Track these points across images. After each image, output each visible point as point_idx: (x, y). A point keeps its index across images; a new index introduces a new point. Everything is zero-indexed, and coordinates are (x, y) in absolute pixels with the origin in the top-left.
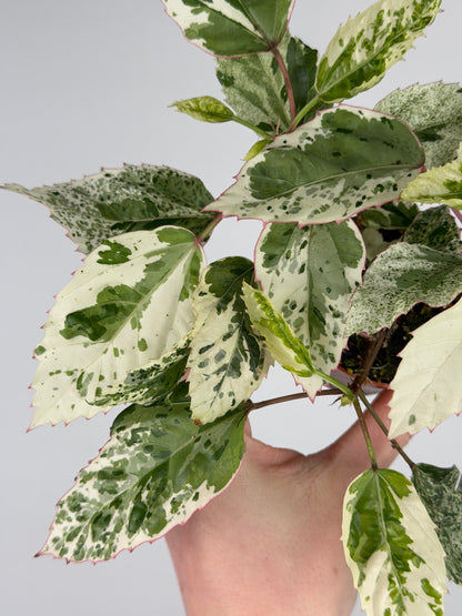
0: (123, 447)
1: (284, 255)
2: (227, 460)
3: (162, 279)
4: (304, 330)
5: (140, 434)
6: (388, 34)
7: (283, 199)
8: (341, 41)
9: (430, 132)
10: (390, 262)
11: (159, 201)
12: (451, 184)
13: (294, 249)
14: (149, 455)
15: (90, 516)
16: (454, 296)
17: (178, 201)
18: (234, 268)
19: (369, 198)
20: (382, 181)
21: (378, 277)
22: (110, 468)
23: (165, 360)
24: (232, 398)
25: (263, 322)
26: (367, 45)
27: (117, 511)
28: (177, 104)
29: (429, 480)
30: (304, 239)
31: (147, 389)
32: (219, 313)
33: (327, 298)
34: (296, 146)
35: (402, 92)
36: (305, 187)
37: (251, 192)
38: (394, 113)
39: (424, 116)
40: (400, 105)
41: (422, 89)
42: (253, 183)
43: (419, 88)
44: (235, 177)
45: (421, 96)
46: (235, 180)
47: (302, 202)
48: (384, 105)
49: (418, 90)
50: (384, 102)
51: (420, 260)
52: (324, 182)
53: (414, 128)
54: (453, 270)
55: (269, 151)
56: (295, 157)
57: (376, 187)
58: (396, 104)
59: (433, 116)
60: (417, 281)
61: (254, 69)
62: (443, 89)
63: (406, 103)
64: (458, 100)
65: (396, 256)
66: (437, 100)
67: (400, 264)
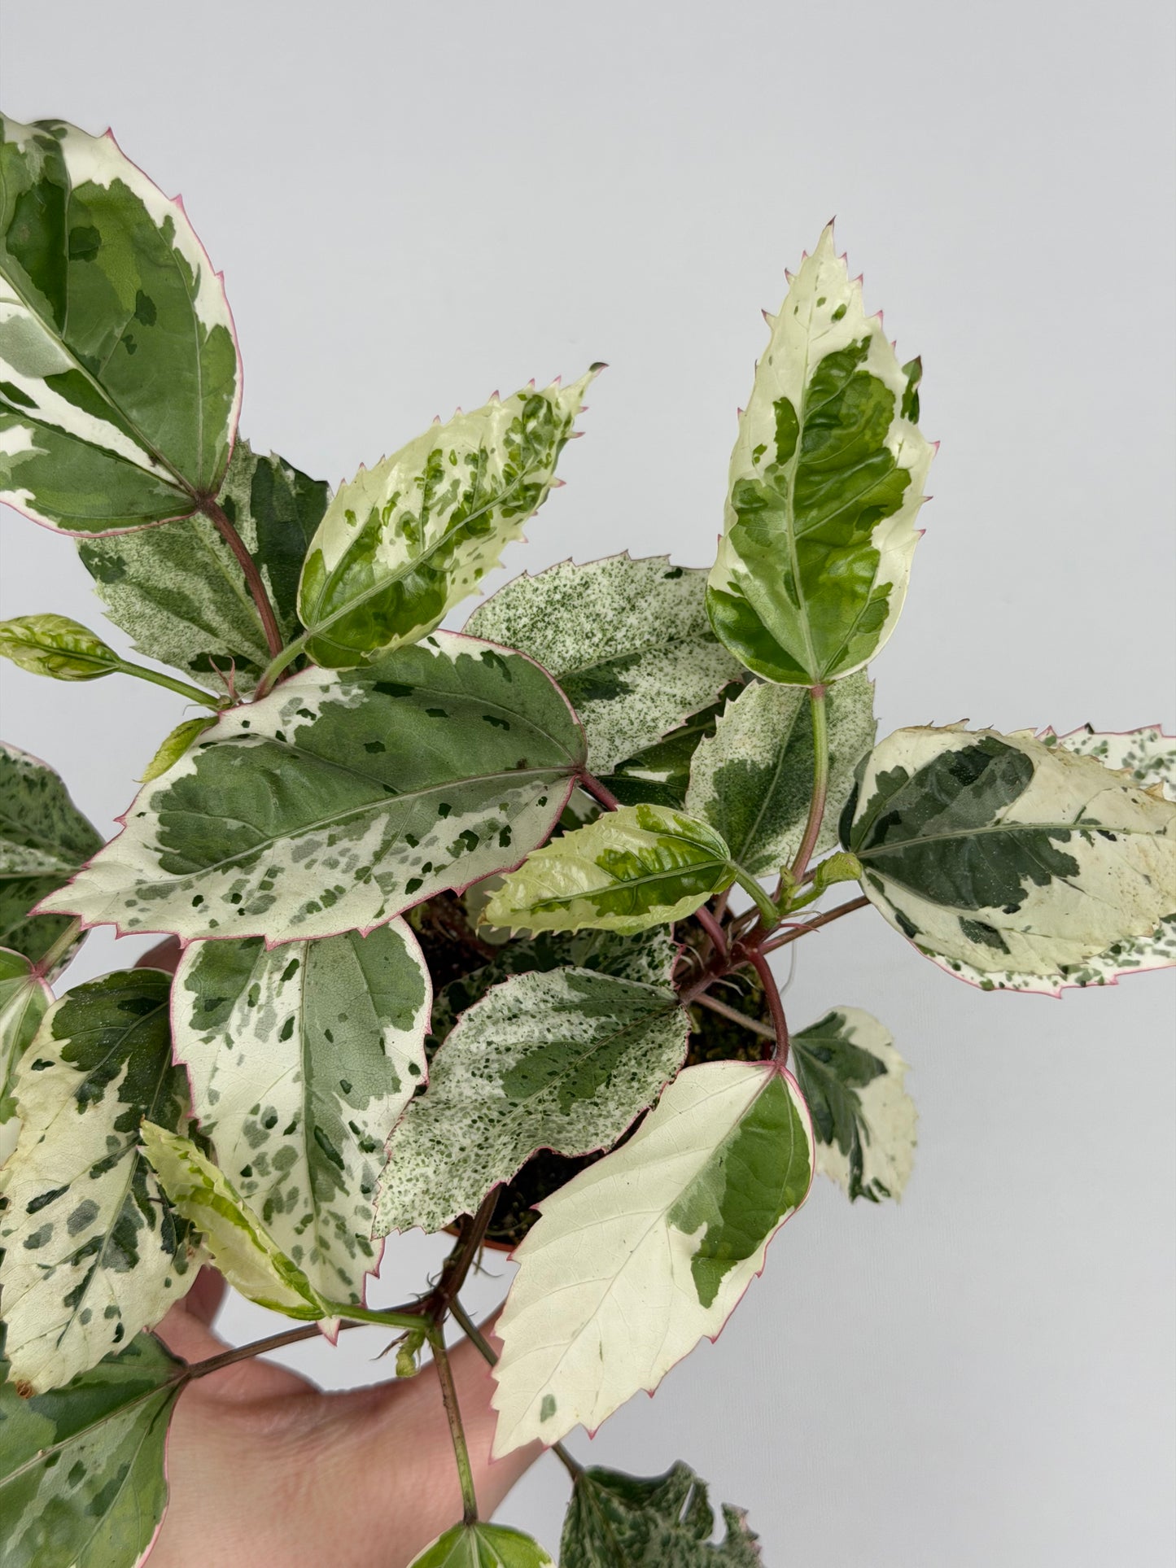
1: (244, 996)
4: (299, 1178)
6: (455, 506)
7: (235, 874)
8: (350, 514)
9: (601, 676)
10: (490, 1031)
13: (266, 980)
16: (630, 1121)
19: (441, 868)
20: (472, 820)
26: (409, 529)
29: (616, 1503)
30: (292, 955)
32: (82, 1109)
33: (344, 1104)
34: (273, 735)
35: (532, 580)
36: (292, 838)
37: (159, 856)
38: (515, 633)
39: (588, 637)
40: (529, 611)
41: (579, 574)
42: (167, 829)
43: (573, 571)
44: (119, 819)
45: (580, 589)
46: (119, 826)
47: (280, 880)
48: (490, 616)
49: (572, 577)
50: (488, 607)
51: (564, 1016)
52: (338, 823)
53: (564, 667)
54: (641, 1037)
55: (203, 751)
56: (268, 766)
57: (457, 837)
58: (521, 611)
59: (609, 636)
60: (553, 1074)
61: (174, 536)
62: (631, 573)
63: (542, 606)
64: (670, 597)
65: (506, 1012)
66: (617, 597)
67: (515, 1033)
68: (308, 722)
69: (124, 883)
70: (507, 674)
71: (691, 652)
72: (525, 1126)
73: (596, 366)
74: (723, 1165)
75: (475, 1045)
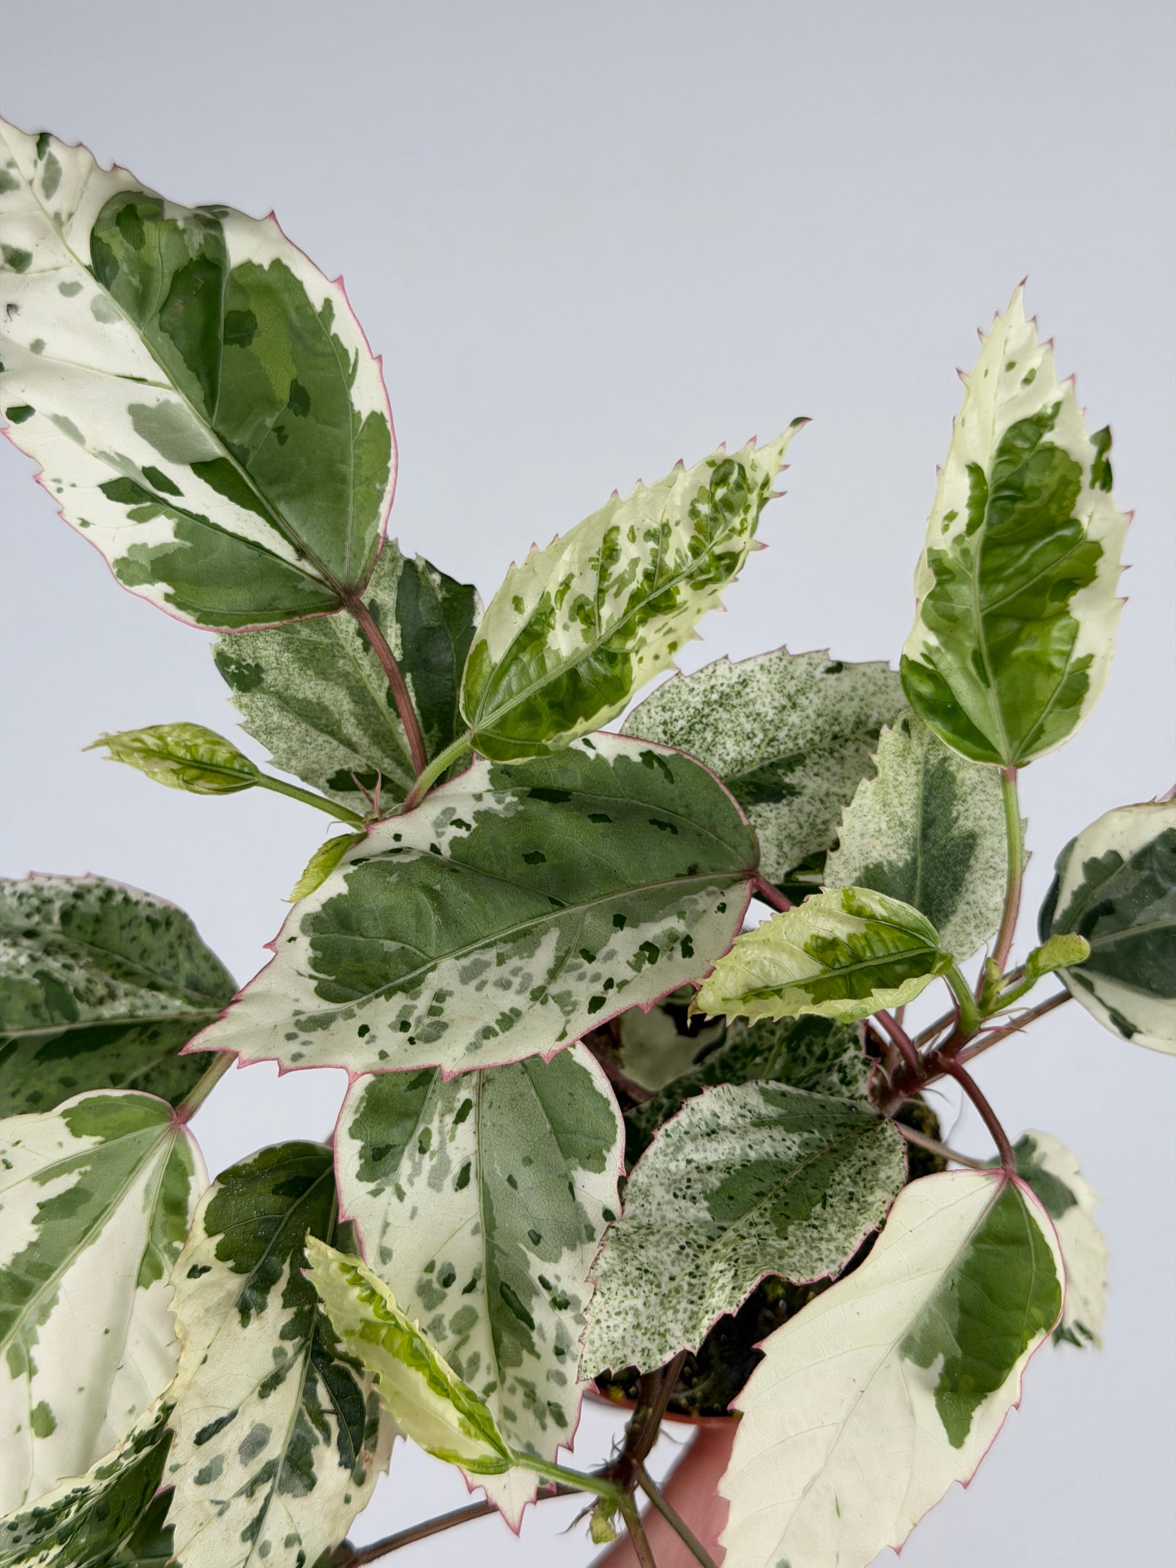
1: (414, 1143)
3: (86, 1235)
4: (480, 1340)
6: (633, 586)
7: (400, 1000)
8: (517, 603)
9: (765, 778)
10: (689, 1150)
11: (79, 976)
12: (823, 948)
13: (437, 1123)
16: (856, 1243)
17: (129, 975)
18: (282, 1177)
19: (623, 984)
20: (653, 931)
21: (659, 1193)
23: (101, 1474)
24: (295, 1551)
25: (368, 1331)
26: (585, 613)
28: (107, 741)
30: (464, 1094)
31: (56, 1550)
32: (245, 1320)
33: (532, 1257)
34: (427, 848)
35: (687, 680)
36: (457, 958)
37: (314, 983)
38: (672, 737)
39: (749, 738)
40: (686, 713)
41: (737, 672)
42: (319, 954)
43: (730, 669)
44: (269, 946)
45: (738, 688)
46: (270, 954)
47: (450, 1006)
48: (645, 719)
49: (728, 675)
50: (643, 710)
51: (764, 1133)
52: (505, 940)
53: (726, 771)
54: (850, 1154)
55: (355, 868)
56: (426, 881)
57: (636, 950)
58: (677, 713)
59: (770, 736)
60: (760, 1195)
61: (314, 643)
62: (791, 669)
63: (700, 707)
64: (831, 692)
65: (703, 1127)
66: (777, 695)
67: (715, 1150)
68: (463, 833)
69: (281, 1015)
70: (669, 775)
71: (857, 750)
72: (741, 1252)
73: (798, 421)
74: (955, 1289)
75: (675, 1163)
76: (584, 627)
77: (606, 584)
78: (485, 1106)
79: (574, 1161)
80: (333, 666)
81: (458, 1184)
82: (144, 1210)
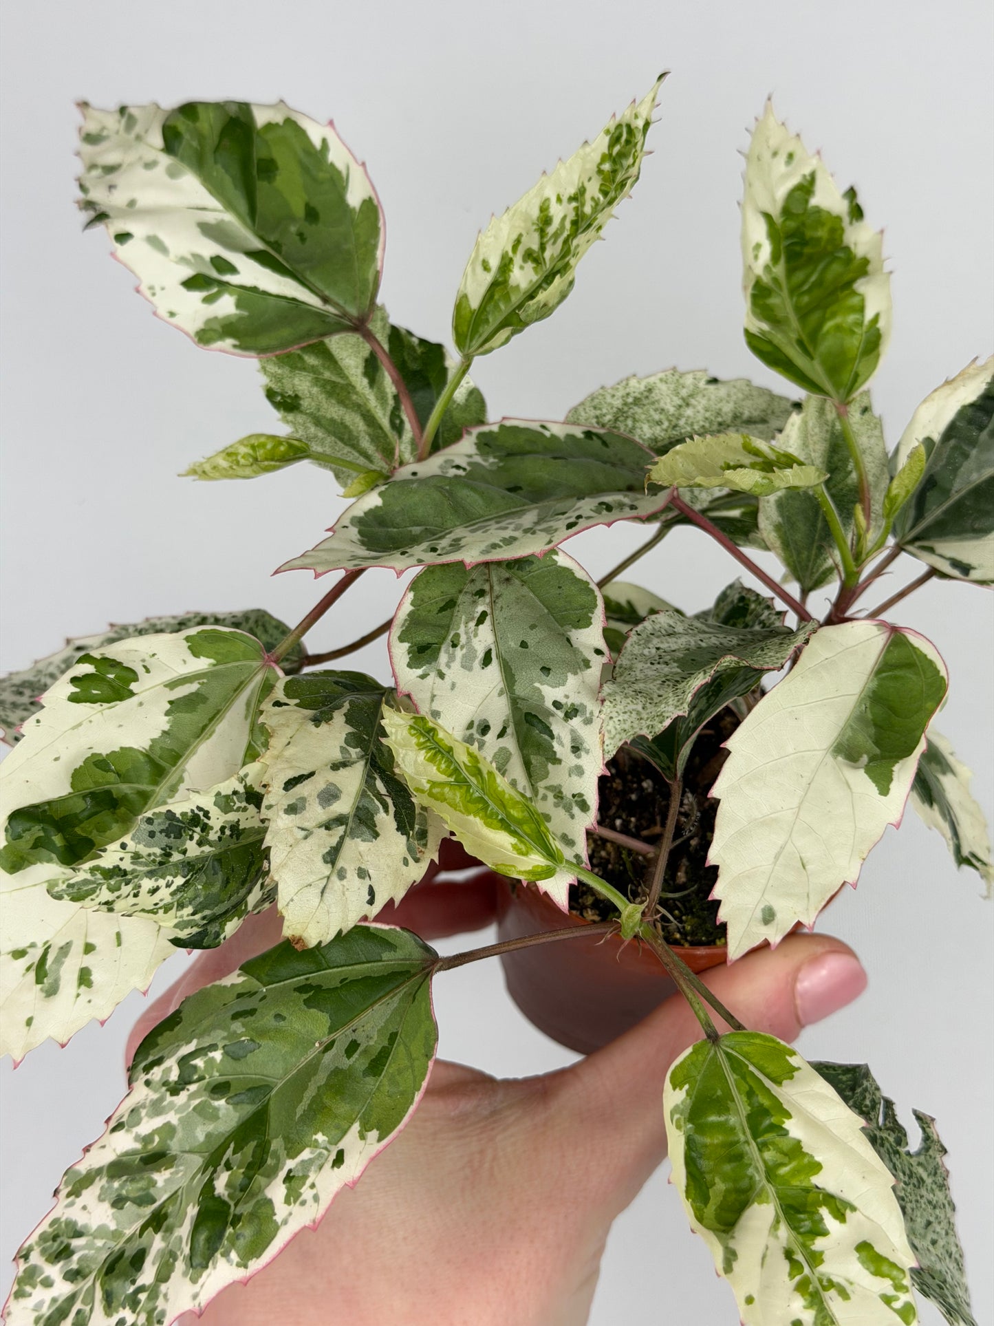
0: (161, 1099)
1: (447, 642)
2: (400, 1072)
3: (202, 731)
4: (515, 768)
5: (199, 1062)
6: (565, 231)
7: (428, 543)
8: (485, 265)
10: (655, 642)
13: (463, 629)
14: (222, 1103)
15: (96, 1267)
19: (588, 517)
20: (609, 499)
22: (133, 1153)
26: (532, 257)
27: (158, 1237)
28: (191, 471)
30: (481, 609)
32: (319, 724)
33: (545, 688)
34: (437, 476)
35: (609, 390)
36: (467, 527)
37: (364, 546)
38: (603, 425)
39: (659, 425)
40: (611, 411)
41: (644, 383)
42: (365, 539)
43: (638, 383)
44: (329, 528)
45: (646, 394)
46: (329, 534)
47: (464, 541)
48: (583, 414)
50: (581, 409)
52: (499, 517)
57: (596, 505)
59: (673, 423)
62: (681, 381)
63: (620, 407)
64: (713, 397)
65: (664, 632)
66: (675, 399)
67: (676, 642)
68: (461, 472)
70: (605, 444)
73: (662, 76)
74: (868, 711)
75: (647, 650)
76: (534, 265)
77: (545, 240)
78: (497, 613)
79: (568, 627)
80: (349, 399)
81: (483, 664)
82: (246, 718)
